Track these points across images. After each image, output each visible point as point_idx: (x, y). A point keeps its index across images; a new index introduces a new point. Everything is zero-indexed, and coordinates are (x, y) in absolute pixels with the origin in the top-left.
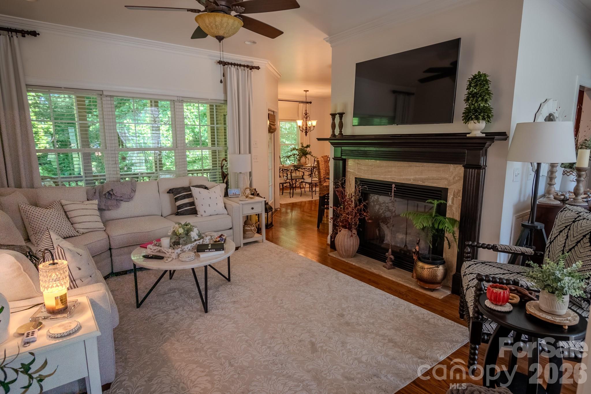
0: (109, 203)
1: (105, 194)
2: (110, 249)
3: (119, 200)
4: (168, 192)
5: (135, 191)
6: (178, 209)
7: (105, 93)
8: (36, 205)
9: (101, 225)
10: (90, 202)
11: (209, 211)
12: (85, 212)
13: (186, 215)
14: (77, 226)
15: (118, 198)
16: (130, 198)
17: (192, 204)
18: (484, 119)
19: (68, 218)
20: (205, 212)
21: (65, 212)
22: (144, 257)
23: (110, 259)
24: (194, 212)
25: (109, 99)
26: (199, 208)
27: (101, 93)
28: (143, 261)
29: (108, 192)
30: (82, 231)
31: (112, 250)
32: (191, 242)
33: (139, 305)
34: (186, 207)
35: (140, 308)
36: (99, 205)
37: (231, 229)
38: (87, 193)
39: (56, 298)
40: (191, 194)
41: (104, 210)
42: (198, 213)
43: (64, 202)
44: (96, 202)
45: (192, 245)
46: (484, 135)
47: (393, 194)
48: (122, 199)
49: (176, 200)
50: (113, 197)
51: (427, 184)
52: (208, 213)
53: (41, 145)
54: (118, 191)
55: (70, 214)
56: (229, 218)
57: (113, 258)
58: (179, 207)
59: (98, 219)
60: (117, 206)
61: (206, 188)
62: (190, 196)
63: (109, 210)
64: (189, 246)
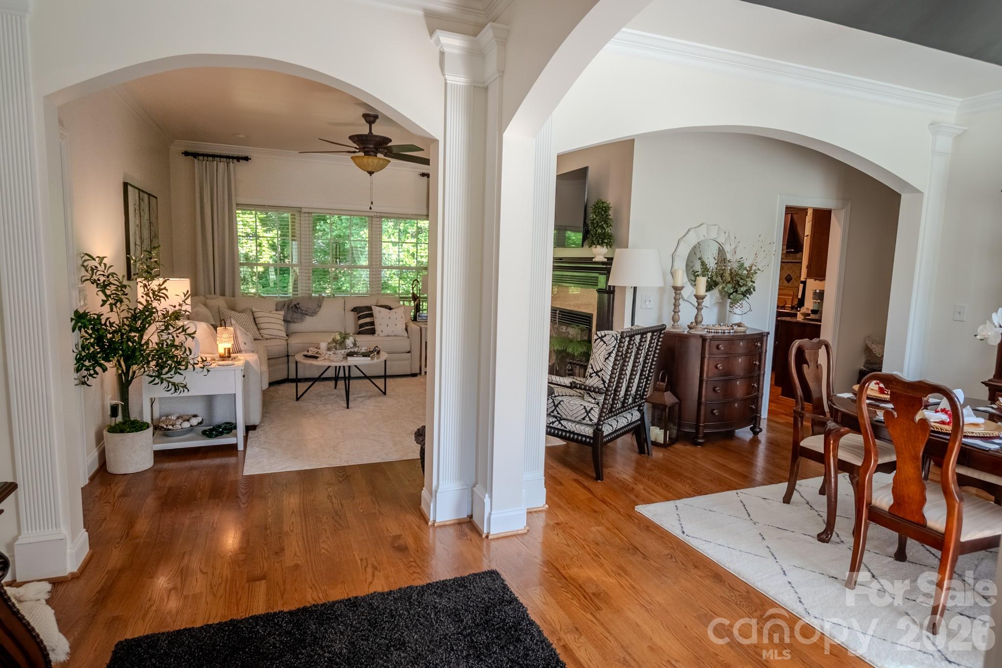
0: (295, 315)
1: (292, 307)
2: (288, 356)
3: (305, 314)
4: (352, 311)
5: (320, 307)
6: (360, 328)
7: (303, 210)
8: (233, 309)
9: (284, 334)
10: (277, 312)
11: (387, 331)
12: (270, 320)
13: (366, 334)
14: (262, 331)
15: (304, 312)
16: (314, 313)
17: (372, 323)
18: (607, 244)
19: (256, 324)
20: (382, 331)
21: (254, 319)
22: (304, 355)
23: (286, 365)
24: (372, 332)
25: (307, 215)
26: (378, 328)
27: (299, 210)
28: (304, 359)
29: (295, 305)
30: (266, 336)
31: (290, 357)
32: (346, 349)
33: (298, 399)
34: (367, 326)
35: (299, 402)
36: (284, 316)
37: (409, 352)
38: (276, 305)
39: (225, 349)
40: (372, 314)
41: (290, 322)
42: (376, 332)
43: (254, 309)
44: (283, 313)
45: (346, 351)
46: (606, 260)
47: (557, 320)
48: (306, 313)
49: (359, 318)
50: (299, 310)
51: (576, 309)
52: (385, 333)
53: (264, 259)
54: (304, 306)
55: (258, 321)
56: (408, 340)
57: (290, 364)
58: (361, 326)
59: (283, 328)
60: (302, 320)
61: (390, 309)
62: (371, 315)
63: (295, 322)
64: (343, 351)
